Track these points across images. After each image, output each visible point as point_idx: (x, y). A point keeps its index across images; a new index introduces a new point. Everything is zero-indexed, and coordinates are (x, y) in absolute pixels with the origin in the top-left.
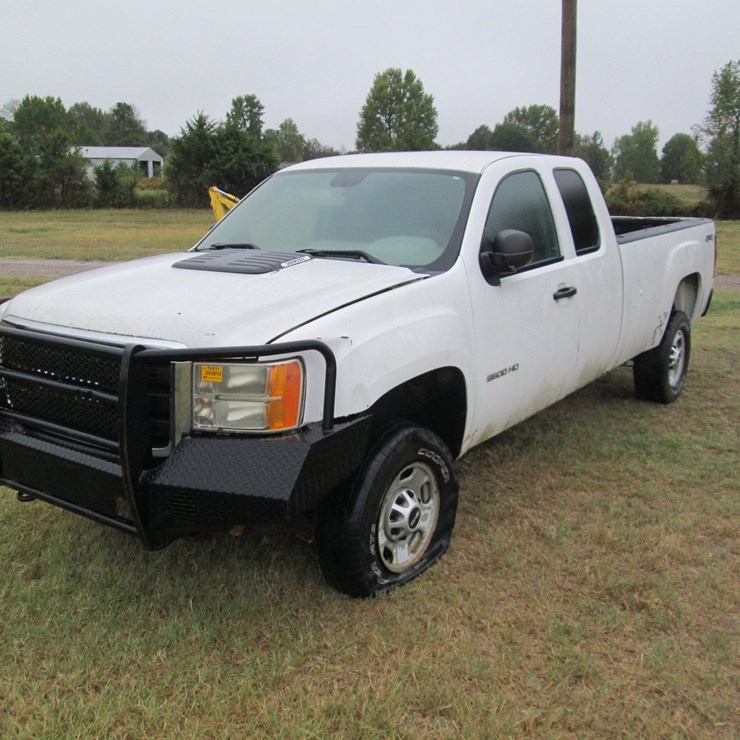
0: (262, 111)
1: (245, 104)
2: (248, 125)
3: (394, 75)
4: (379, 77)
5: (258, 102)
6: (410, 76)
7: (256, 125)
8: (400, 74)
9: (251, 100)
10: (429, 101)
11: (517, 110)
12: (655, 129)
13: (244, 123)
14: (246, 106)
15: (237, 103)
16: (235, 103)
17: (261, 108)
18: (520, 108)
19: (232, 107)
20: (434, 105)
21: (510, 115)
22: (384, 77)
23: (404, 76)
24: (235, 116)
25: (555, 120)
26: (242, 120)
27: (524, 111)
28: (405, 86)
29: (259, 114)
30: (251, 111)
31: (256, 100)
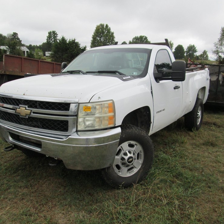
0: (57, 36)
1: (52, 33)
2: (53, 40)
3: (102, 25)
4: (97, 26)
5: (56, 33)
6: (107, 26)
7: (55, 40)
8: (104, 25)
9: (54, 32)
10: (113, 33)
11: (136, 37)
12: (172, 43)
13: (52, 39)
14: (52, 34)
15: (50, 33)
16: (49, 33)
17: (57, 35)
18: (137, 36)
19: (48, 34)
21: (134, 38)
22: (99, 26)
23: (105, 26)
24: (49, 37)
25: (147, 40)
26: (51, 39)
27: (138, 37)
28: (105, 29)
29: (56, 37)
30: (54, 36)
31: (56, 32)
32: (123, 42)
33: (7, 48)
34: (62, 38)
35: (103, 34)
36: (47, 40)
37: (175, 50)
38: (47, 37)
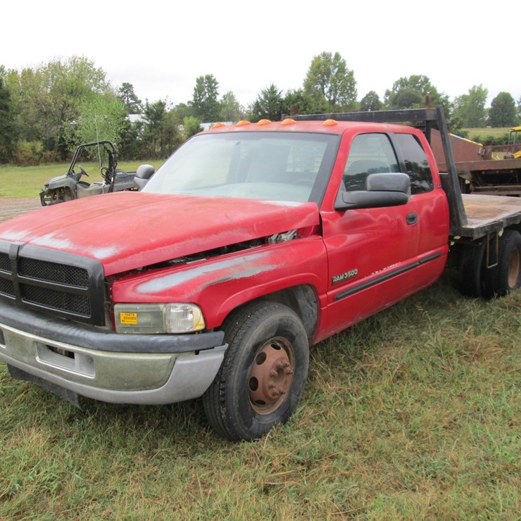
0: (217, 86)
1: (205, 81)
2: (207, 95)
3: (326, 56)
4: (315, 58)
6: (337, 56)
8: (331, 56)
9: (209, 78)
10: (351, 74)
12: (485, 90)
14: (206, 83)
15: (200, 81)
16: (198, 81)
18: (404, 77)
19: (196, 83)
20: (354, 77)
21: (397, 83)
22: (319, 57)
23: (333, 57)
24: (199, 90)
25: (429, 85)
26: (203, 93)
27: (405, 79)
28: (334, 64)
29: (215, 88)
30: (210, 86)
31: (213, 78)
32: (368, 93)
33: (143, 118)
34: (269, 88)
35: (328, 77)
36: (195, 96)
37: (492, 104)
38: (195, 89)
